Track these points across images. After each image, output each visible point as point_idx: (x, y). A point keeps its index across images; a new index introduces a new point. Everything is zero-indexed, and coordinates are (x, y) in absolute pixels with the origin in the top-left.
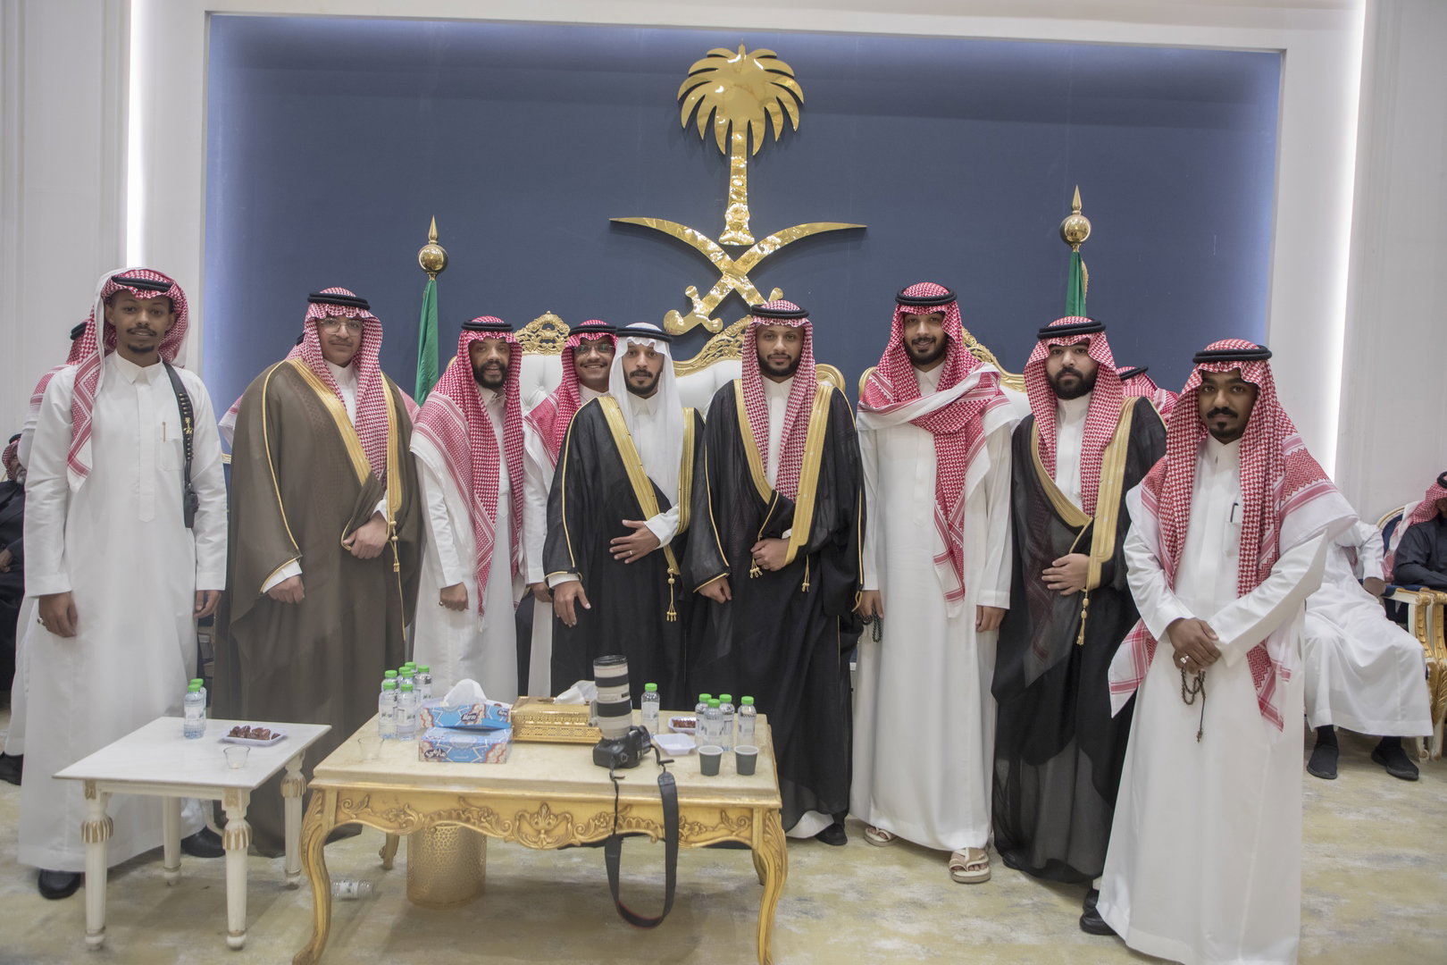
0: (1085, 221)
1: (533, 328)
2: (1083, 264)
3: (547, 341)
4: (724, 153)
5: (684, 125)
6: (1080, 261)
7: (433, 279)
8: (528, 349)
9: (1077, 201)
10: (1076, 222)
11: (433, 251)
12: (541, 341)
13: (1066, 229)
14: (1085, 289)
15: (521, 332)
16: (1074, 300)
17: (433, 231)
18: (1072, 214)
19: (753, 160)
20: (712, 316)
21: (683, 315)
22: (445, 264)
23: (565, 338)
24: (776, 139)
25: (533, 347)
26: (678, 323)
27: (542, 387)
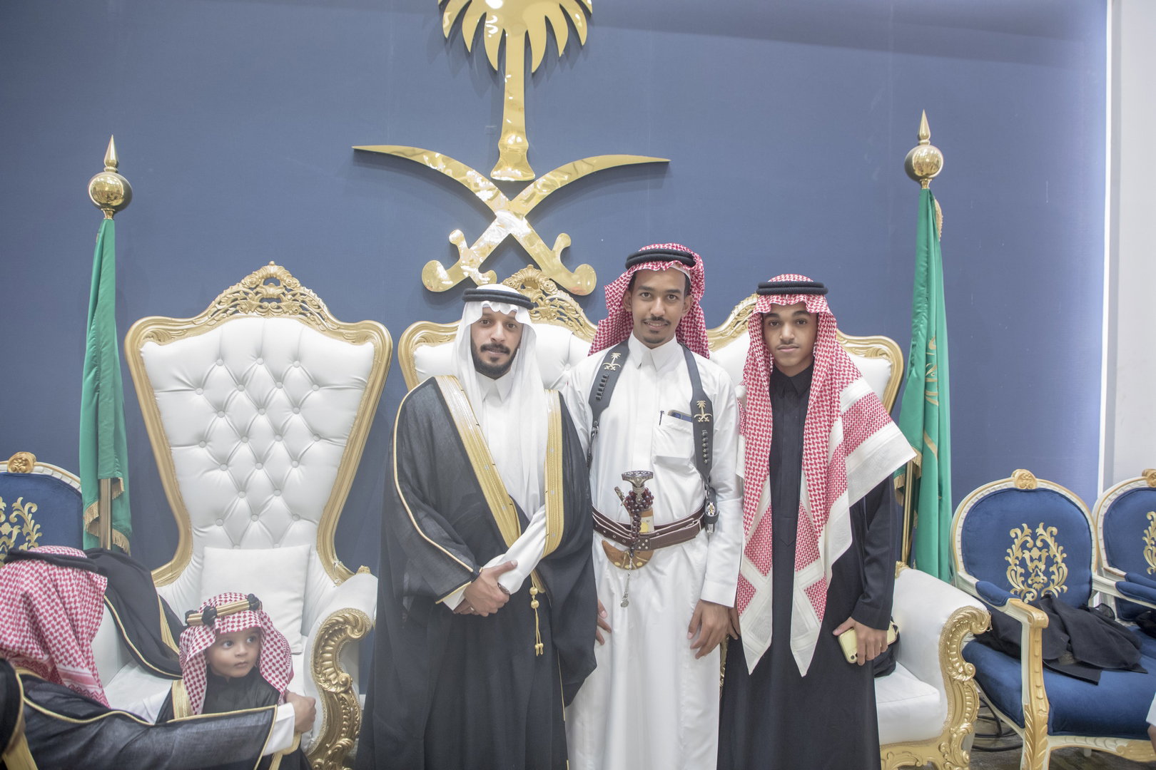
0: (935, 151)
1: (251, 283)
2: (936, 203)
3: (270, 300)
4: (496, 67)
5: (447, 34)
6: (932, 200)
7: (110, 218)
8: (244, 310)
9: (924, 129)
10: (925, 153)
11: (110, 180)
12: (262, 300)
13: (913, 162)
14: (939, 233)
15: (235, 288)
16: (928, 246)
17: (111, 154)
18: (919, 144)
19: (532, 78)
20: (483, 268)
21: (446, 268)
22: (128, 196)
23: (294, 295)
24: (560, 55)
25: (251, 308)
26: (440, 277)
27: (260, 360)
